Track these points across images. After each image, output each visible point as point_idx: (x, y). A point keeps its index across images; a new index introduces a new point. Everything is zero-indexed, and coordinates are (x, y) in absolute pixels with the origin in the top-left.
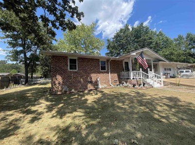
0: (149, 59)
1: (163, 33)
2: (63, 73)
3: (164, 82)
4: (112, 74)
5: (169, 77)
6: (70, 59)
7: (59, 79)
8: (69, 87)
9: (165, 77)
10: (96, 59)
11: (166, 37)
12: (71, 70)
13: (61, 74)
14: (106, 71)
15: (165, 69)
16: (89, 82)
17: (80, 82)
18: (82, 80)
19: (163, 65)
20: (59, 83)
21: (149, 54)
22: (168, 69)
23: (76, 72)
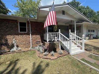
0: (72, 19)
1: (89, 7)
3: (86, 45)
4: (34, 36)
5: (92, 37)
9: (88, 38)
11: (91, 10)
14: (26, 32)
15: (89, 31)
19: (87, 27)
21: (71, 14)
22: (92, 31)
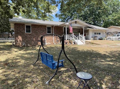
2: (22, 34)
6: (26, 26)
7: (20, 38)
8: (26, 43)
10: (44, 26)
12: (27, 33)
13: (21, 35)
14: (51, 34)
15: (95, 34)
16: (39, 41)
17: (33, 40)
18: (34, 39)
19: (93, 31)
20: (20, 41)
22: (98, 34)
23: (30, 34)
